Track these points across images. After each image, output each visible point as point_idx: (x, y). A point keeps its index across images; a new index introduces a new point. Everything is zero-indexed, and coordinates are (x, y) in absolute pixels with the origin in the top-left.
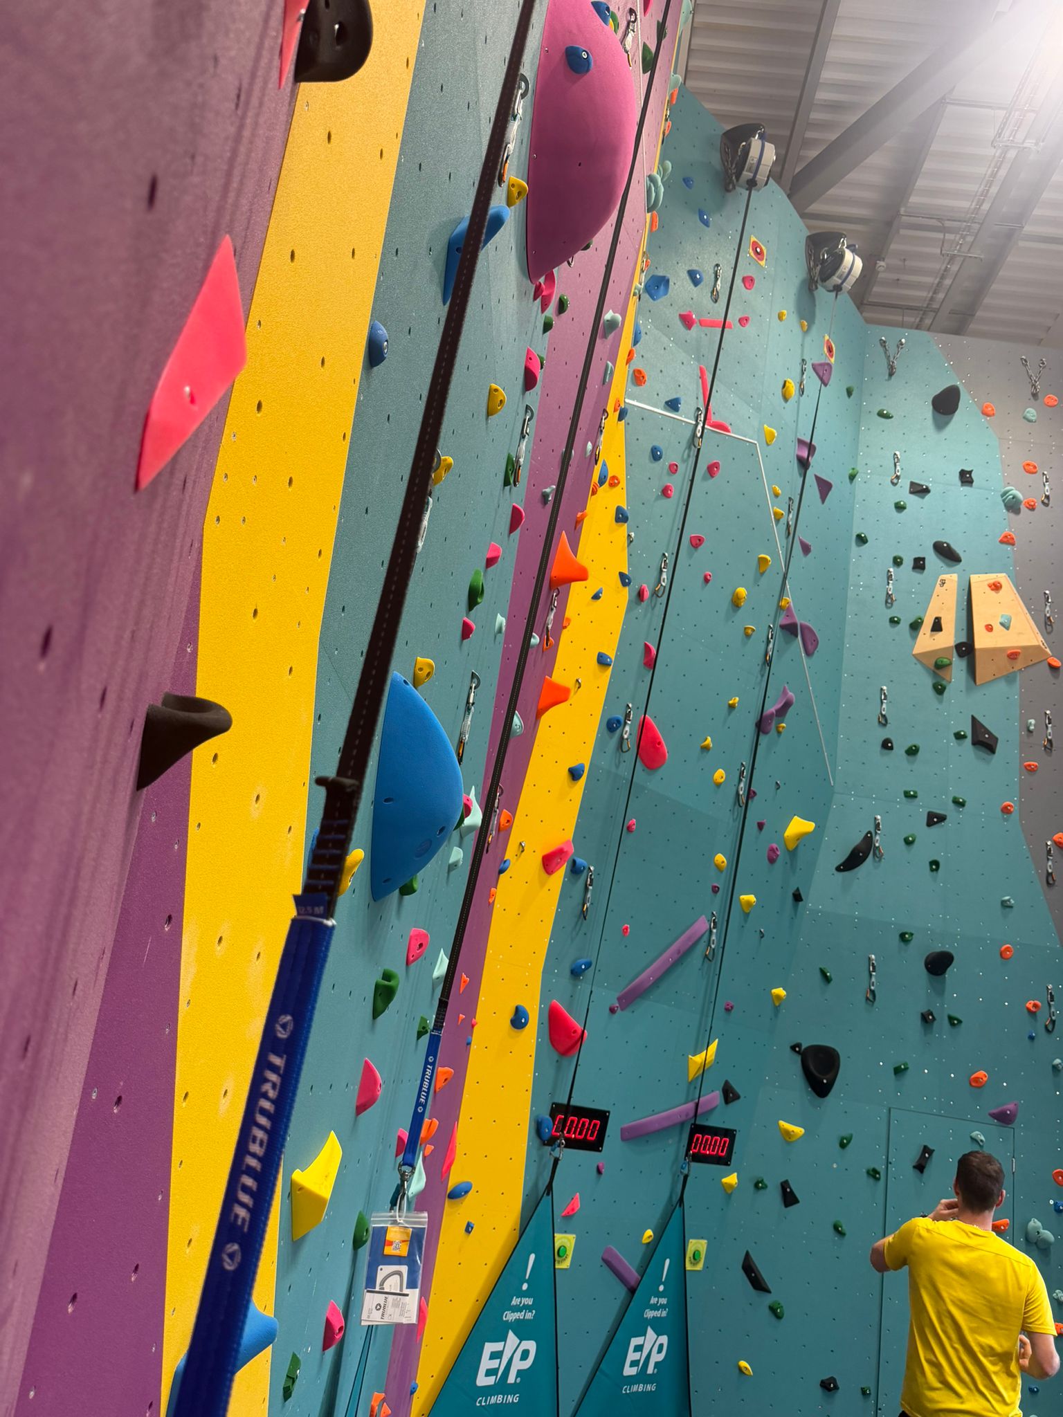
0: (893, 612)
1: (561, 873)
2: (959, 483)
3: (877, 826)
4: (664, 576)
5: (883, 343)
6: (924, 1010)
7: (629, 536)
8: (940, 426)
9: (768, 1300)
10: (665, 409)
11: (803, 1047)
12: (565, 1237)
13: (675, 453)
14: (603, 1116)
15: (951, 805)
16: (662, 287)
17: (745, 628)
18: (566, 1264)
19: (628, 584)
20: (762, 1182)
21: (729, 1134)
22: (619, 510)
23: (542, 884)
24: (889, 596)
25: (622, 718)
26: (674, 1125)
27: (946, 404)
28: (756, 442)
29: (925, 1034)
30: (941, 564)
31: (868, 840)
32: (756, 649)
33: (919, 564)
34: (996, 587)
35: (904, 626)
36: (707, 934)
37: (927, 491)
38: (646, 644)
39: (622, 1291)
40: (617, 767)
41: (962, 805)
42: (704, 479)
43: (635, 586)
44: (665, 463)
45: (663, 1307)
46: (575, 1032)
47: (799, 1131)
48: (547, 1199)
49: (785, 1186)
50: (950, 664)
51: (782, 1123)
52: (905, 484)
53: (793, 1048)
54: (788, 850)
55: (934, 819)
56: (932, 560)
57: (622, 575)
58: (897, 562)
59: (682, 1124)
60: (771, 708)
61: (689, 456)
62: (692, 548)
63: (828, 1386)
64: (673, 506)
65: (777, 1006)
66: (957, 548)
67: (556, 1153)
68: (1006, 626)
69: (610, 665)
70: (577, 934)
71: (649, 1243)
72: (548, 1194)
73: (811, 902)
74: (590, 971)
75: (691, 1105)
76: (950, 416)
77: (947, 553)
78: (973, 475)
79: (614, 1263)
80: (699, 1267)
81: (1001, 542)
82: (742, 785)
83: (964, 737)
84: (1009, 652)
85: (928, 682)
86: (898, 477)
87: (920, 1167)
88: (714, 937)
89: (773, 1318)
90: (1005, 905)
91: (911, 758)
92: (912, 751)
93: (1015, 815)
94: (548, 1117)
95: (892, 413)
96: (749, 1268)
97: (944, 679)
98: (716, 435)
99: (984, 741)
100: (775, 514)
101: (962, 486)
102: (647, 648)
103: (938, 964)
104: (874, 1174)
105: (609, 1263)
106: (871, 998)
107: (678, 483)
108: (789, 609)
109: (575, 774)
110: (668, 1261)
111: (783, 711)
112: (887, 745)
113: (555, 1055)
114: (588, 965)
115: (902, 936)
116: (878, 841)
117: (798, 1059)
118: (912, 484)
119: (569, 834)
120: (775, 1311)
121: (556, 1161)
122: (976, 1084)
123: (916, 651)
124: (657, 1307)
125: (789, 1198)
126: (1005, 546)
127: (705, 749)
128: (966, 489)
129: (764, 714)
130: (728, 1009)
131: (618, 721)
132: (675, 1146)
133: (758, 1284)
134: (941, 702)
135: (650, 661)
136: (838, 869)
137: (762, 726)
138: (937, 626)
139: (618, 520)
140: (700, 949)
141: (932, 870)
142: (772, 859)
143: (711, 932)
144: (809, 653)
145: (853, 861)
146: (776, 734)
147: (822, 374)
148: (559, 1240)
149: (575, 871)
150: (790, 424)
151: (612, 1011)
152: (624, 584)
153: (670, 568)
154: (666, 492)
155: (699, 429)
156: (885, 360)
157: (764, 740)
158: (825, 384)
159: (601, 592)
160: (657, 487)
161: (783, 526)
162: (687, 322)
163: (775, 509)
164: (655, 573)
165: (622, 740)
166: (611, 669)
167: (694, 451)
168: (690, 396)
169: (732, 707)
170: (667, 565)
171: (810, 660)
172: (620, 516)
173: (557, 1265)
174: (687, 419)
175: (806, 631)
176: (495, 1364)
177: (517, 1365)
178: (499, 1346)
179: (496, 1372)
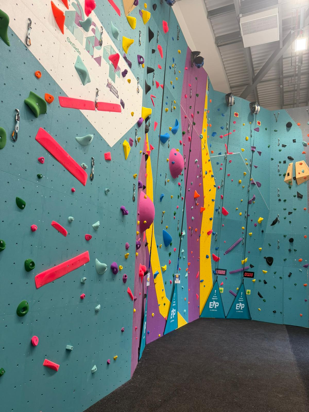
0: (280, 173)
1: (211, 235)
2: (293, 142)
3: (278, 216)
4: (223, 183)
5: (275, 115)
6: (289, 249)
7: (215, 179)
8: (288, 130)
9: (263, 299)
10: (219, 155)
11: (266, 257)
12: (222, 288)
13: (222, 162)
14: (226, 270)
15: (293, 210)
16: (215, 134)
17: (243, 187)
18: (222, 292)
19: (216, 186)
20: (260, 280)
21: (253, 273)
22: (212, 175)
23: (208, 237)
24: (279, 170)
25: (218, 209)
26: (240, 271)
27: (289, 125)
28: (239, 153)
29: (290, 253)
30: (290, 161)
31: (277, 219)
32: (246, 189)
33: (285, 162)
34: (301, 164)
35: (282, 176)
36: (242, 241)
37: (286, 146)
39: (234, 297)
40: (219, 216)
41: (296, 210)
42: (229, 163)
43: (217, 186)
44: (220, 164)
45: (242, 299)
46: (217, 258)
47: (266, 272)
48: (217, 282)
49: (264, 281)
50: (292, 182)
51: (263, 270)
52: (281, 145)
53: (264, 258)
54: (259, 223)
55: (290, 213)
56: (287, 160)
57: (214, 186)
58: (280, 162)
59: (242, 271)
60: (251, 199)
61: (225, 161)
62: (228, 176)
63: (275, 312)
64: (223, 171)
65: (260, 251)
66: (293, 157)
67: (217, 275)
68: (303, 172)
69: (214, 201)
70: (215, 244)
71: (238, 290)
73: (266, 232)
74: (219, 249)
75: (243, 268)
76: (289, 128)
77: (290, 159)
78: (296, 140)
79: (232, 293)
80: (250, 294)
81: (303, 153)
82: (246, 214)
83: (296, 196)
84: (304, 177)
85: (288, 186)
86: (279, 144)
87: (289, 276)
88: (244, 241)
89: (264, 302)
90: (305, 228)
91: (285, 202)
92: (285, 201)
93: (307, 210)
94: (215, 270)
95: (277, 130)
96: (259, 294)
97: (291, 185)
98: (230, 155)
99: (300, 196)
100: (246, 164)
101: (294, 143)
102: (221, 196)
103: (291, 240)
104: (281, 278)
105: (231, 292)
106: (279, 248)
107: (223, 167)
108: (252, 180)
109: (211, 219)
110: (242, 293)
111: (254, 199)
112: (280, 200)
113: (215, 262)
114: (218, 248)
115: (284, 236)
116: (278, 219)
117: (265, 259)
118: (282, 145)
119: (212, 229)
120: (264, 301)
121: (217, 277)
122: (300, 261)
123: (285, 180)
124: (241, 299)
125: (265, 283)
126: (303, 154)
127: (237, 210)
128: (295, 143)
129: (249, 200)
130: (249, 252)
131: (217, 209)
132: (241, 275)
133: (261, 296)
134: (290, 190)
135: (222, 198)
136: (271, 225)
137: (249, 203)
138: (288, 175)
139: (212, 177)
140: (241, 243)
141: (290, 223)
142: (255, 225)
143: (243, 240)
144: (259, 187)
145: (274, 223)
146: (253, 203)
147: (257, 130)
148: (220, 288)
149: (213, 234)
150: (249, 145)
151: (224, 254)
152: (215, 187)
153: (224, 181)
154: (221, 169)
155: (226, 156)
156: (275, 118)
157: (250, 205)
158: (258, 131)
159: (211, 189)
160: (219, 169)
161: (249, 165)
162: (221, 137)
163: (246, 163)
164: (221, 183)
165: (219, 212)
166: (215, 201)
167: (226, 160)
168: (223, 150)
169: (242, 201)
170: (223, 181)
171: (259, 188)
172: (212, 176)
173: (220, 292)
174: (223, 155)
175: (257, 183)
176: (212, 305)
177: (216, 306)
178: (212, 303)
179: (212, 306)
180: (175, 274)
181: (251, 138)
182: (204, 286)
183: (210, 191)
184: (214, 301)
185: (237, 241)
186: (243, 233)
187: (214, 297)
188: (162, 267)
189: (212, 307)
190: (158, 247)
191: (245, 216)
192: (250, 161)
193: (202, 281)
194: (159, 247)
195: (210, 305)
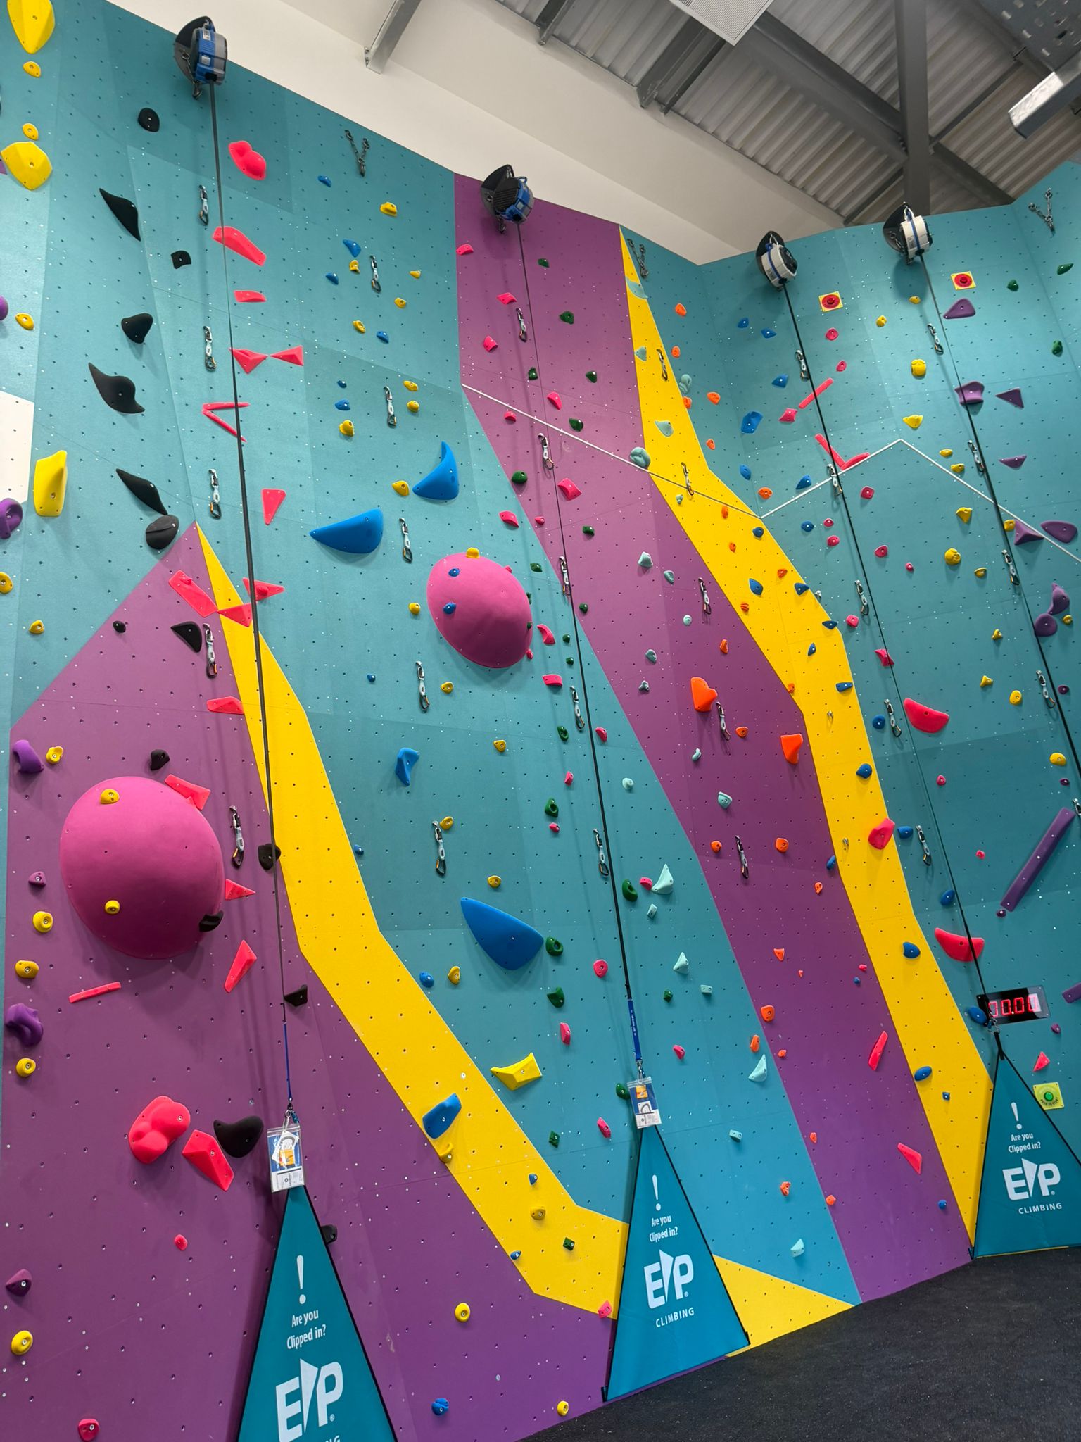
1: (892, 844)
4: (863, 597)
5: (1033, 208)
7: (816, 595)
10: (799, 493)
12: (1047, 1086)
13: (824, 510)
16: (754, 418)
17: (976, 573)
18: (1060, 1104)
19: (835, 624)
22: (797, 586)
23: (880, 858)
25: (884, 715)
28: (899, 440)
32: (999, 580)
36: (1075, 818)
38: (877, 652)
40: (902, 748)
42: (863, 505)
43: (841, 621)
44: (819, 525)
46: (961, 943)
48: (1005, 1063)
57: (826, 624)
60: (1041, 612)
61: (838, 504)
62: (882, 559)
64: (843, 547)
67: (994, 1029)
69: (852, 686)
70: (932, 876)
72: (1002, 1059)
74: (958, 897)
82: (1045, 690)
94: (977, 1006)
98: (855, 470)
100: (955, 471)
102: (878, 655)
107: (839, 531)
108: (1017, 526)
109: (864, 773)
111: (1061, 605)
113: (960, 964)
114: (955, 893)
119: (884, 814)
121: (996, 1034)
127: (987, 686)
131: (882, 720)
135: (885, 661)
137: (1042, 630)
139: (800, 593)
140: (1075, 835)
144: (1065, 541)
146: (1067, 628)
147: (962, 310)
148: (1039, 1090)
149: (905, 837)
150: (939, 388)
151: (999, 915)
152: (831, 628)
153: (865, 588)
154: (831, 543)
155: (835, 480)
156: (1042, 221)
157: (1053, 642)
158: (973, 314)
159: (813, 646)
160: (822, 547)
161: (972, 472)
162: (788, 419)
163: (953, 466)
164: (855, 601)
165: (894, 730)
166: (854, 687)
167: (840, 498)
168: (815, 464)
169: (997, 640)
170: (860, 588)
171: (1074, 545)
172: (801, 589)
173: (1045, 1108)
174: (820, 483)
175: (1052, 528)
176: (1021, 1183)
177: (1045, 1184)
178: (1018, 1171)
179: (1025, 1189)
180: (630, 1085)
181: (940, 360)
182: (946, 1097)
183: (811, 652)
184: (1025, 1162)
185: (1049, 829)
186: (1065, 783)
187: (1013, 1138)
188: (495, 1069)
189: (1024, 1195)
190: (427, 984)
191: (1047, 701)
192: (973, 448)
193: (925, 1074)
194: (440, 983)
195: (1011, 1185)
